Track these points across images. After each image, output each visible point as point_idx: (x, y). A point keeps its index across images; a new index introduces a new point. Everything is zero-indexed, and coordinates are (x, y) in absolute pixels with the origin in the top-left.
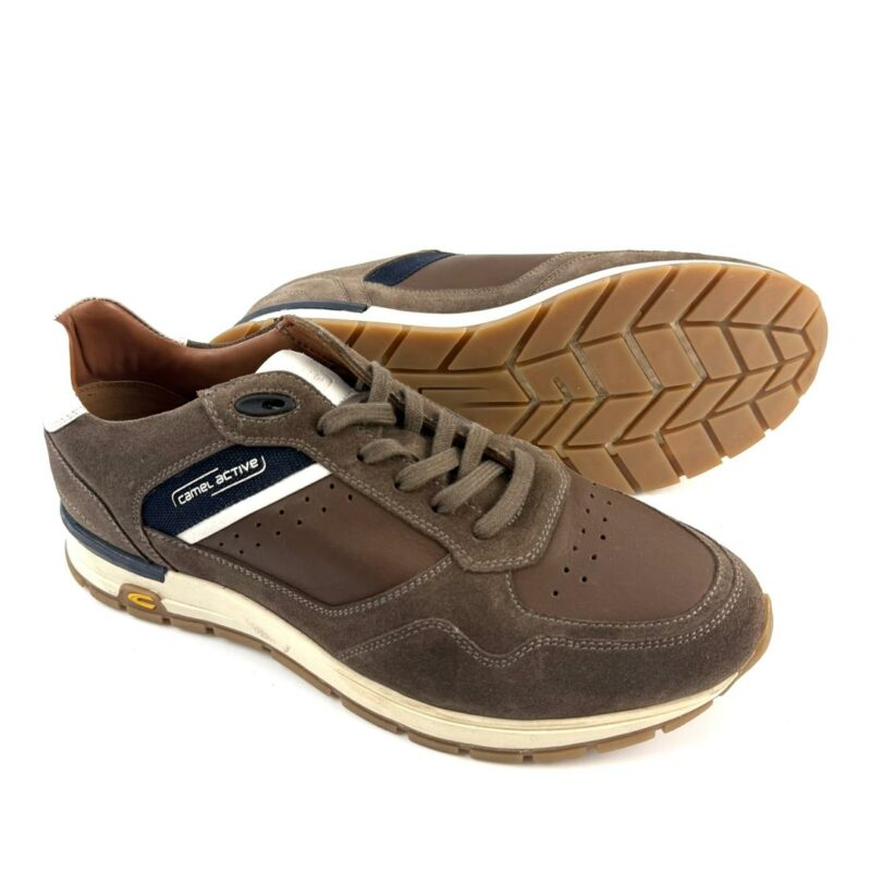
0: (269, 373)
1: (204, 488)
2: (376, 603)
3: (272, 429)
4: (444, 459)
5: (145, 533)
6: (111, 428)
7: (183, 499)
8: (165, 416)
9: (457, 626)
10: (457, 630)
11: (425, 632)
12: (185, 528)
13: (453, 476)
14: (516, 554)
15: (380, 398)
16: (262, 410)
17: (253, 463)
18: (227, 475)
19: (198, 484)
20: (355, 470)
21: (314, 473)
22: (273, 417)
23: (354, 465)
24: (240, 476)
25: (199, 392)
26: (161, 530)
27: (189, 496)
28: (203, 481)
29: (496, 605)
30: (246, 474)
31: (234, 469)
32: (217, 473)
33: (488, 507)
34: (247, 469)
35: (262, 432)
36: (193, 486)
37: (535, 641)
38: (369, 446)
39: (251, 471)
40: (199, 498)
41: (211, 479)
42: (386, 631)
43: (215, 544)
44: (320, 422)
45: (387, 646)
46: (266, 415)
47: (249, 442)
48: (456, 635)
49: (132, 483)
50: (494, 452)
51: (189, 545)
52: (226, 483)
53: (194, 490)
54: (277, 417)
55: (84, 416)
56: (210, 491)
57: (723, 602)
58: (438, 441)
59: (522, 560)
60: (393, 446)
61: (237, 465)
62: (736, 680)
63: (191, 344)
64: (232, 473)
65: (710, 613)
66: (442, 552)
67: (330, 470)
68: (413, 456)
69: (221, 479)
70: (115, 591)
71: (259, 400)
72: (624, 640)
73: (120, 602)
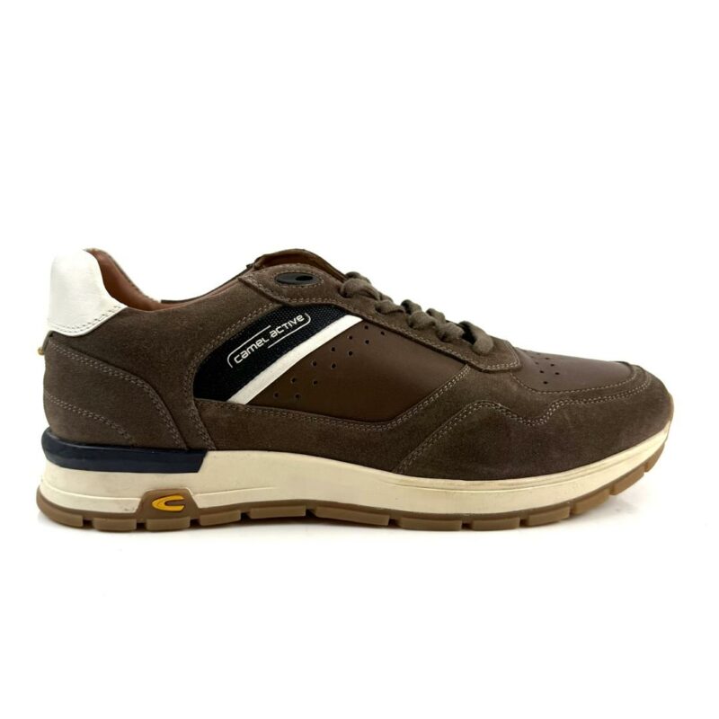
1: (259, 343)
5: (197, 405)
12: (235, 392)
17: (300, 318)
18: (279, 330)
19: (254, 341)
23: (376, 314)
26: (212, 399)
27: (245, 354)
28: (259, 337)
31: (285, 325)
32: (270, 329)
34: (295, 323)
36: (249, 345)
39: (299, 324)
40: (255, 353)
41: (266, 335)
42: (445, 420)
43: (271, 396)
47: (294, 302)
48: (501, 408)
51: (242, 406)
52: (279, 336)
53: (251, 347)
55: (123, 311)
56: (266, 344)
61: (286, 322)
64: (283, 328)
67: (360, 318)
69: (274, 334)
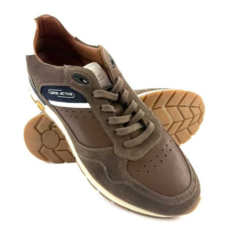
0: (86, 69)
1: (57, 93)
3: (80, 88)
4: (126, 119)
5: (41, 94)
7: (51, 93)
8: (53, 67)
10: (105, 168)
11: (97, 163)
13: (126, 125)
14: (132, 155)
15: (115, 92)
16: (79, 80)
17: (71, 94)
18: (64, 94)
19: (56, 91)
20: (98, 111)
21: (86, 106)
22: (81, 84)
23: (98, 109)
24: (66, 96)
25: (65, 65)
26: (45, 97)
27: (53, 93)
28: (57, 91)
29: (119, 167)
30: (68, 96)
31: (66, 93)
32: (61, 91)
33: (132, 138)
34: (69, 95)
35: (77, 86)
36: (54, 91)
37: (124, 182)
38: (105, 105)
39: (70, 96)
40: (54, 95)
41: (59, 92)
44: (93, 93)
46: (79, 83)
47: (72, 88)
49: (40, 81)
50: (143, 121)
52: (62, 95)
53: (54, 92)
54: (82, 85)
56: (58, 95)
57: (183, 199)
58: (127, 111)
59: (133, 158)
60: (112, 108)
61: (67, 92)
64: (65, 94)
65: (177, 200)
67: (91, 107)
68: (117, 114)
69: (62, 94)
71: (79, 77)
73: (36, 102)
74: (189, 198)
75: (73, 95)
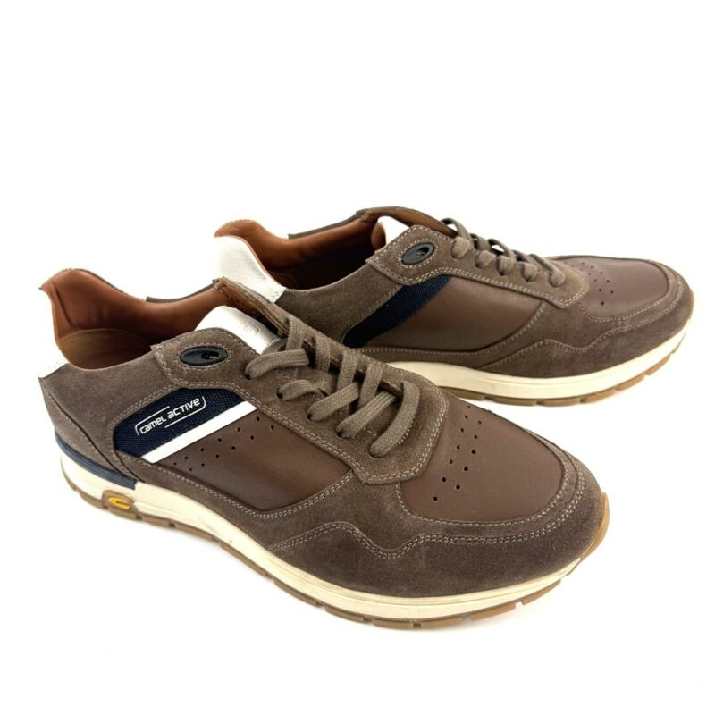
0: (206, 330)
1: (159, 421)
2: (295, 510)
3: (210, 376)
4: (346, 394)
5: (117, 455)
6: (87, 375)
7: (144, 430)
8: (127, 365)
9: (358, 527)
10: (357, 530)
11: (333, 531)
12: (146, 452)
13: (354, 406)
14: (404, 468)
15: (294, 346)
16: (201, 361)
17: (196, 402)
18: (177, 412)
19: (154, 419)
20: (276, 406)
21: (244, 409)
22: (210, 366)
23: (274, 402)
24: (187, 413)
25: (152, 347)
26: (129, 453)
27: (148, 428)
28: (158, 416)
29: (388, 510)
31: (182, 407)
32: (168, 410)
33: (382, 431)
34: (191, 406)
35: (202, 378)
36: (151, 420)
37: (418, 538)
38: (286, 386)
39: (195, 408)
40: (156, 429)
41: (164, 415)
42: (303, 532)
43: (171, 463)
44: (247, 369)
45: (304, 543)
46: (204, 365)
47: (192, 385)
48: (357, 534)
49: (104, 418)
50: (388, 384)
51: (151, 464)
52: (176, 418)
53: (152, 423)
54: (213, 366)
55: (66, 366)
56: (164, 424)
57: (567, 504)
58: (342, 378)
59: (409, 473)
60: (305, 385)
61: (184, 404)
62: (579, 563)
63: (149, 300)
64: (180, 410)
65: (556, 513)
66: (344, 468)
67: (256, 406)
68: (322, 391)
69: (172, 414)
70: (99, 496)
71: (198, 352)
72: (488, 536)
73: (103, 503)
74: (578, 496)
75: (201, 402)
